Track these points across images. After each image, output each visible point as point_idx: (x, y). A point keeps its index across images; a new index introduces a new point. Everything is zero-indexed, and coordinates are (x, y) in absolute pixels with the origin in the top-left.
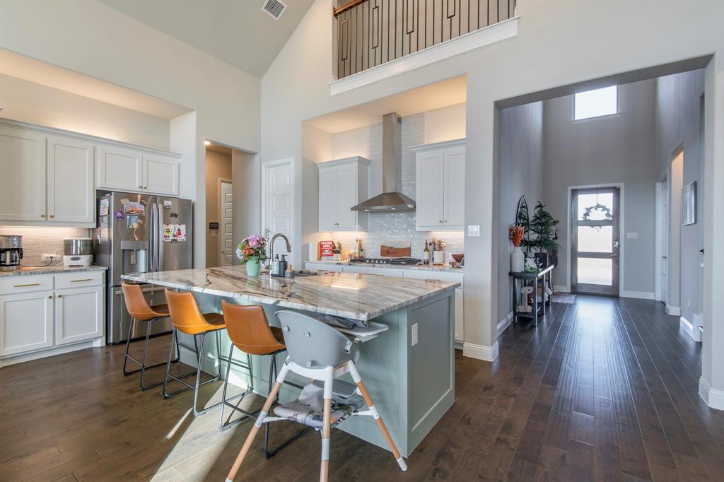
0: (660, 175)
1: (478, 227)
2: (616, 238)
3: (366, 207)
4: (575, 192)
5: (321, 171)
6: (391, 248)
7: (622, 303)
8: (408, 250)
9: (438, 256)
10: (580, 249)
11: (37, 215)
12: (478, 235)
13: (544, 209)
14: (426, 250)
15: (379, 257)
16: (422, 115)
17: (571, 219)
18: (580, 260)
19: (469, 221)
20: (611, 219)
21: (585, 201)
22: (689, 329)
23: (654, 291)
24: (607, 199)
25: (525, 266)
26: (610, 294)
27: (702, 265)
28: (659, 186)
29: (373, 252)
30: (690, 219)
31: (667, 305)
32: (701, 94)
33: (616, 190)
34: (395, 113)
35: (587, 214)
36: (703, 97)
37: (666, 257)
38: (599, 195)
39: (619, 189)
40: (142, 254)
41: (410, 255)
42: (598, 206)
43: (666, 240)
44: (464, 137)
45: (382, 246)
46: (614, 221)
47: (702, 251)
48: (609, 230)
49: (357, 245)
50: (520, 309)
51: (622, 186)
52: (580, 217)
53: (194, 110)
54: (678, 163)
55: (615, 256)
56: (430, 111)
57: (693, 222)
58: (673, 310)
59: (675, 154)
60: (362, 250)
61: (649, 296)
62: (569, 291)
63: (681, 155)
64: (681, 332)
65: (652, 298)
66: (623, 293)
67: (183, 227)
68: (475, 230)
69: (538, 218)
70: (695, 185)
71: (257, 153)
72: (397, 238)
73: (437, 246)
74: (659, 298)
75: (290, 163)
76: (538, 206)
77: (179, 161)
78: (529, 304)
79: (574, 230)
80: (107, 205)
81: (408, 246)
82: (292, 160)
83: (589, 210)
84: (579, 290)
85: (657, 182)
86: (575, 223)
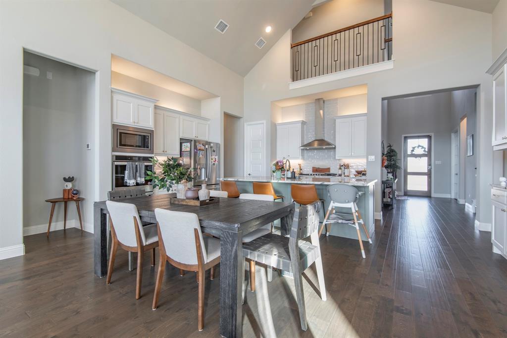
0: (454, 129)
1: (374, 156)
2: (430, 164)
3: (307, 147)
4: (406, 138)
5: (278, 127)
6: (319, 168)
7: (433, 199)
8: (329, 169)
9: (346, 171)
10: (409, 171)
11: (161, 151)
12: (374, 160)
13: (392, 148)
14: (340, 169)
15: (311, 173)
16: (336, 99)
17: (404, 154)
18: (409, 177)
19: (369, 154)
20: (426, 153)
21: (412, 143)
22: (470, 209)
23: (451, 193)
24: (424, 142)
25: (388, 177)
26: (427, 195)
27: (476, 175)
28: (453, 136)
29: (308, 170)
30: (470, 153)
31: (458, 199)
32: (474, 92)
33: (429, 137)
34: (322, 99)
35: (413, 151)
36: (476, 93)
37: (457, 174)
38: (420, 140)
39: (431, 137)
40: (203, 170)
41: (329, 172)
42: (419, 146)
43: (457, 165)
44: (366, 112)
45: (313, 168)
46: (428, 155)
47: (476, 168)
48: (425, 159)
49: (298, 167)
50: (385, 200)
51: (432, 135)
52: (409, 152)
53: (219, 97)
54: (464, 123)
55: (429, 174)
56: (341, 98)
57: (471, 154)
58: (461, 202)
59: (462, 119)
60: (301, 170)
61: (448, 196)
62: (403, 194)
63: (466, 119)
64: (466, 210)
65: (450, 197)
66: (433, 195)
67: (217, 157)
68: (372, 158)
69: (389, 153)
70: (473, 135)
71: (241, 118)
72: (322, 164)
73: (347, 166)
74: (453, 197)
75: (263, 123)
76: (389, 146)
77: (209, 122)
78: (389, 198)
79: (405, 160)
80: (189, 146)
81: (328, 167)
82: (265, 122)
83: (414, 148)
84: (408, 194)
85: (453, 132)
86: (406, 156)
